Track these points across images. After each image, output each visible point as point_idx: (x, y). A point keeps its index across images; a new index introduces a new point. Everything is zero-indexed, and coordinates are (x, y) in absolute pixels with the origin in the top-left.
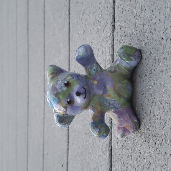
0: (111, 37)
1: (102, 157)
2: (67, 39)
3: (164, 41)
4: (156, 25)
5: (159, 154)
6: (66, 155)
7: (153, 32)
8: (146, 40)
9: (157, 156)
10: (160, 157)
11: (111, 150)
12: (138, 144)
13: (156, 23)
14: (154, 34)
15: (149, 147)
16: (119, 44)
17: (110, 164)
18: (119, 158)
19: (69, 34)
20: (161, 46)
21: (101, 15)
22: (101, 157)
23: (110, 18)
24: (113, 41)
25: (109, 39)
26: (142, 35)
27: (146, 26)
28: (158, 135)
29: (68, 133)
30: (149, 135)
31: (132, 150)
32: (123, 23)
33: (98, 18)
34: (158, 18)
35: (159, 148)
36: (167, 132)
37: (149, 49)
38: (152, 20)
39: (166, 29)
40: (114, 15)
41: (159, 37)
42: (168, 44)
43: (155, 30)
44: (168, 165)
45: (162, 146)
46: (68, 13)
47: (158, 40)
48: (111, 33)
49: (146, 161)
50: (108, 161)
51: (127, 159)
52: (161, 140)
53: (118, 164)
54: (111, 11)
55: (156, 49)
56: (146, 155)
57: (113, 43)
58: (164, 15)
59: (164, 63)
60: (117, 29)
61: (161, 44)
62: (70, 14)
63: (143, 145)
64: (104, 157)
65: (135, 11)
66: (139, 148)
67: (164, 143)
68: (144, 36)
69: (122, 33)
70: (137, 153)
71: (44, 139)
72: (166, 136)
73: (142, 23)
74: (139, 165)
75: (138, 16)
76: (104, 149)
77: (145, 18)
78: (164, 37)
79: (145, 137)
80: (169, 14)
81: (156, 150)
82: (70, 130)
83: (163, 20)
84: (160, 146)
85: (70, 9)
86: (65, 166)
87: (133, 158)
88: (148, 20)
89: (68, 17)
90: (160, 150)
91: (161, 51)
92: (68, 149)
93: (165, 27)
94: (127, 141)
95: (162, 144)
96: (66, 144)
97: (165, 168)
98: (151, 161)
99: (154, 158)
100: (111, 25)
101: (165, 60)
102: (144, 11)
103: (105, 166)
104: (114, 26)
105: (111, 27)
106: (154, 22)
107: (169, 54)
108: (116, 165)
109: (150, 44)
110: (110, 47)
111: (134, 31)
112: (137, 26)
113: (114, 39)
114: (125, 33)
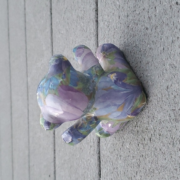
0: (95, 33)
1: (91, 161)
2: (50, 41)
3: (149, 31)
4: (140, 16)
5: (149, 151)
6: (53, 164)
7: (137, 23)
8: (131, 32)
9: (147, 153)
10: (150, 153)
11: (99, 153)
12: (127, 142)
13: (139, 13)
14: (138, 25)
15: (138, 145)
16: (103, 40)
17: (99, 168)
18: (108, 159)
19: (52, 35)
20: (146, 37)
21: (83, 12)
22: (89, 161)
23: (93, 14)
24: (97, 37)
25: (93, 36)
26: (126, 27)
27: (130, 18)
28: (147, 130)
29: (54, 141)
30: (138, 131)
31: (120, 150)
32: (106, 17)
33: (80, 15)
34: (141, 8)
35: (148, 144)
36: (156, 126)
37: (134, 41)
38: (135, 10)
39: (150, 18)
40: (97, 10)
41: (144, 27)
42: (153, 34)
43: (139, 20)
44: (159, 161)
45: (151, 141)
46: (49, 13)
47: (143, 31)
48: (95, 29)
49: (135, 159)
50: (97, 165)
51: (116, 160)
52: (150, 135)
53: (107, 167)
54: (94, 6)
55: (141, 40)
56: (136, 153)
57: (98, 39)
58: (148, 4)
59: (150, 54)
60: (101, 24)
61: (146, 35)
62: (51, 14)
63: (132, 143)
64: (92, 160)
65: (118, 3)
66: (128, 146)
67: (154, 138)
68: (128, 28)
69: (106, 27)
70: (126, 152)
71: (29, 150)
72: (155, 131)
73: (126, 14)
74: (129, 165)
75: (121, 8)
76: (92, 152)
77: (129, 9)
78: (148, 27)
79: (133, 134)
80: (153, 2)
81: (145, 146)
82: (56, 137)
83: (147, 9)
84: (149, 141)
85: (51, 9)
86: (52, 176)
87: (122, 158)
88: (131, 11)
89: (49, 17)
90: (150, 146)
91: (147, 42)
92: (55, 158)
93: (150, 16)
94: (115, 141)
95: (151, 139)
96: (53, 152)
97: (156, 164)
98: (140, 159)
99: (144, 155)
100: (94, 20)
101: (151, 51)
102: (127, 2)
103: (94, 170)
104: (97, 21)
105: (95, 23)
106: (138, 13)
107: (155, 43)
108: (105, 168)
109: (134, 35)
110: (95, 44)
111: (118, 25)
112: (120, 19)
113: (98, 35)
114: (109, 27)
